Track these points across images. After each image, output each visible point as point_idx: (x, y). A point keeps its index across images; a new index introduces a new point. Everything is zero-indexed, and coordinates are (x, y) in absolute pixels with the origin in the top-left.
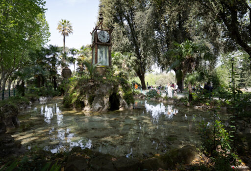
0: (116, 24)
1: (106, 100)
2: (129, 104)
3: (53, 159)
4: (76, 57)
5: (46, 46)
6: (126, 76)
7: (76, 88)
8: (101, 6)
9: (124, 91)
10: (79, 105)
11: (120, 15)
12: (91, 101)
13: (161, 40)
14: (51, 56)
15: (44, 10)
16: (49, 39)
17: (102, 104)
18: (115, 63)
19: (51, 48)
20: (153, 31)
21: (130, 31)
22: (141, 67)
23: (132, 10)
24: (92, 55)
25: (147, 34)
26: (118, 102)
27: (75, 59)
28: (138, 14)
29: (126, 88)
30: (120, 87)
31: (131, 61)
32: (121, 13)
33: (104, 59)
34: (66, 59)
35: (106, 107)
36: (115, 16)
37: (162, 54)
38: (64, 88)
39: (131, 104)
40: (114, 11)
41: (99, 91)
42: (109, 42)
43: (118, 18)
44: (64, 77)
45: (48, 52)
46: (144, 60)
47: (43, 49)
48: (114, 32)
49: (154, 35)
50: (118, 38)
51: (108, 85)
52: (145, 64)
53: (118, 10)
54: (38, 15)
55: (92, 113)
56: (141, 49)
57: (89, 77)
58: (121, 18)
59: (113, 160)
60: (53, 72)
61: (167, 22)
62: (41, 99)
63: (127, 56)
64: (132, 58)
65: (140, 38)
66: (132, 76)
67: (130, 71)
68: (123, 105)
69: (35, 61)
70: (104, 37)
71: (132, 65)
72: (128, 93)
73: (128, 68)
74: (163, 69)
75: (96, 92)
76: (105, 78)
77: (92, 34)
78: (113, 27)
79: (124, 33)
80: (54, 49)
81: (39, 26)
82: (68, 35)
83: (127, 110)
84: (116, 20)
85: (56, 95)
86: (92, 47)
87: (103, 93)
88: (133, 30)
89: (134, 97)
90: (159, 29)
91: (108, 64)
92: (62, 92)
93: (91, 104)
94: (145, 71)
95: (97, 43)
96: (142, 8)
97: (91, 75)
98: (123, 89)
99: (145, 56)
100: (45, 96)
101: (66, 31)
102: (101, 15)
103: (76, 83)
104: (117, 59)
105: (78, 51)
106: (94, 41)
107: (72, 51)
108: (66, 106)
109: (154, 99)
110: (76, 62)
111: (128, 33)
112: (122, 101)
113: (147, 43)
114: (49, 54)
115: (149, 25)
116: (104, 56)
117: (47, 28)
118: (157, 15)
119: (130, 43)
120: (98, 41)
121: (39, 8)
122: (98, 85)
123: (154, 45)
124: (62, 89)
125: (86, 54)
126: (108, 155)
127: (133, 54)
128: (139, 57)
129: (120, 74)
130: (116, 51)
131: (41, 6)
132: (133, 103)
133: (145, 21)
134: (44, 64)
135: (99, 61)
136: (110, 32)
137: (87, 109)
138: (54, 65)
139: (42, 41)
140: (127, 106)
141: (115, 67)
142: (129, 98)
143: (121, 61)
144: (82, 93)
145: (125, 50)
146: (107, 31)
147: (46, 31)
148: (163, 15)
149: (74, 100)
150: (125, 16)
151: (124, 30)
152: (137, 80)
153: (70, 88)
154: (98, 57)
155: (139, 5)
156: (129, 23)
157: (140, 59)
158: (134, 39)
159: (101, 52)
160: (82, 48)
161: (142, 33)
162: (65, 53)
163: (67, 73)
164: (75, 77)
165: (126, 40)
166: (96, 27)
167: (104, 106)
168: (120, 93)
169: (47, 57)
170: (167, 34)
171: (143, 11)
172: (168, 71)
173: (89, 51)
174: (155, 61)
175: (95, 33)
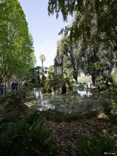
0: (64, 55)
1: (61, 89)
2: (70, 91)
3: (41, 113)
4: (47, 70)
5: (35, 66)
6: (69, 79)
7: (48, 84)
8: (58, 48)
9: (68, 85)
10: (50, 91)
11: (66, 51)
12: (54, 89)
13: (85, 62)
14: (37, 70)
15: (34, 50)
16: (36, 63)
17: (59, 91)
18: (64, 73)
19: (37, 67)
20: (81, 57)
21: (71, 58)
22: (76, 74)
23: (72, 48)
24: (55, 70)
25: (79, 59)
26: (66, 90)
27: (47, 71)
28: (75, 50)
29: (69, 84)
30: (66, 84)
31: (71, 72)
32: (67, 50)
33: (59, 71)
34: (43, 72)
35: (61, 92)
36: (64, 52)
37: (85, 68)
38: (43, 84)
39: (71, 91)
40: (64, 49)
41: (58, 85)
42: (62, 64)
43: (66, 52)
44: (43, 79)
45: (36, 69)
46: (77, 71)
47: (34, 68)
48: (64, 59)
49: (82, 59)
50: (66, 61)
51: (61, 83)
52: (78, 73)
53: (65, 48)
54: (31, 53)
55: (55, 95)
56: (76, 66)
57: (53, 80)
58: (67, 52)
59: (65, 114)
60: (38, 77)
61: (88, 53)
62: (34, 89)
63: (69, 70)
64: (71, 70)
65: (76, 61)
66: (72, 78)
67: (70, 76)
68: (68, 91)
69: (31, 73)
70: (59, 61)
71: (72, 74)
72: (70, 86)
73: (70, 75)
74: (86, 75)
75: (56, 86)
76: (60, 80)
77: (54, 60)
78: (63, 57)
79: (68, 59)
80: (38, 68)
81: (32, 58)
82: (44, 61)
83: (70, 93)
84: (64, 53)
85: (40, 87)
86: (54, 66)
87: (59, 86)
88: (72, 57)
89: (73, 88)
90: (84, 56)
91: (61, 74)
92: (42, 86)
93: (54, 91)
94: (77, 76)
95: (57, 64)
96: (77, 47)
97: (54, 78)
98: (68, 84)
99: (78, 69)
100: (35, 87)
101: (43, 60)
102: (58, 51)
103: (48, 82)
104: (65, 71)
105: (48, 68)
106: (55, 64)
107: (46, 68)
108: (44, 92)
109: (82, 89)
110: (48, 73)
111: (70, 59)
112: (68, 89)
113: (78, 63)
114: (36, 70)
115: (80, 55)
116: (59, 70)
117: (35, 59)
118: (83, 50)
119: (71, 64)
120: (57, 63)
121: (31, 50)
122: (57, 83)
123: (82, 64)
124: (42, 84)
125: (51, 69)
126: (62, 112)
127: (72, 68)
128: (75, 70)
129: (67, 78)
130: (64, 67)
131: (32, 49)
132: (72, 90)
133: (78, 53)
134: (35, 74)
135: (57, 72)
136: (62, 59)
137: (53, 93)
138: (39, 74)
139: (33, 64)
140: (69, 92)
141: (64, 75)
142: (71, 88)
143: (67, 72)
144: (50, 86)
145: (68, 67)
146: (61, 59)
147: (35, 60)
148: (87, 50)
149: (47, 89)
150: (69, 51)
151: (68, 58)
152: (74, 80)
153: (45, 84)
154: (57, 70)
155: (75, 45)
156: (70, 54)
157: (75, 71)
158: (73, 62)
159: (58, 68)
160: (50, 67)
161: (77, 59)
162: (43, 69)
163: (44, 78)
164: (47, 79)
165: (69, 62)
166: (56, 57)
167: (60, 92)
168: (67, 86)
169: (36, 71)
170: (88, 59)
171: (77, 48)
172: (88, 76)
173: (53, 68)
174: (82, 72)
175: (55, 60)
